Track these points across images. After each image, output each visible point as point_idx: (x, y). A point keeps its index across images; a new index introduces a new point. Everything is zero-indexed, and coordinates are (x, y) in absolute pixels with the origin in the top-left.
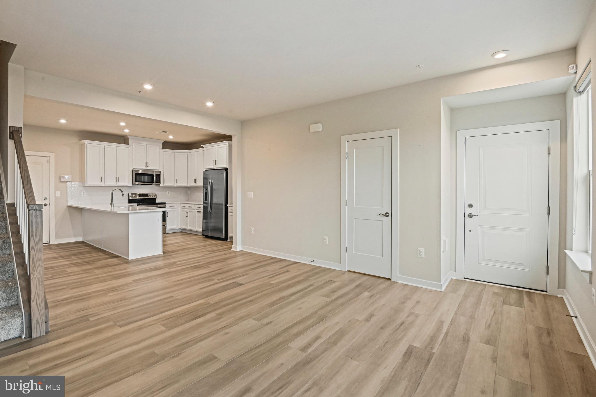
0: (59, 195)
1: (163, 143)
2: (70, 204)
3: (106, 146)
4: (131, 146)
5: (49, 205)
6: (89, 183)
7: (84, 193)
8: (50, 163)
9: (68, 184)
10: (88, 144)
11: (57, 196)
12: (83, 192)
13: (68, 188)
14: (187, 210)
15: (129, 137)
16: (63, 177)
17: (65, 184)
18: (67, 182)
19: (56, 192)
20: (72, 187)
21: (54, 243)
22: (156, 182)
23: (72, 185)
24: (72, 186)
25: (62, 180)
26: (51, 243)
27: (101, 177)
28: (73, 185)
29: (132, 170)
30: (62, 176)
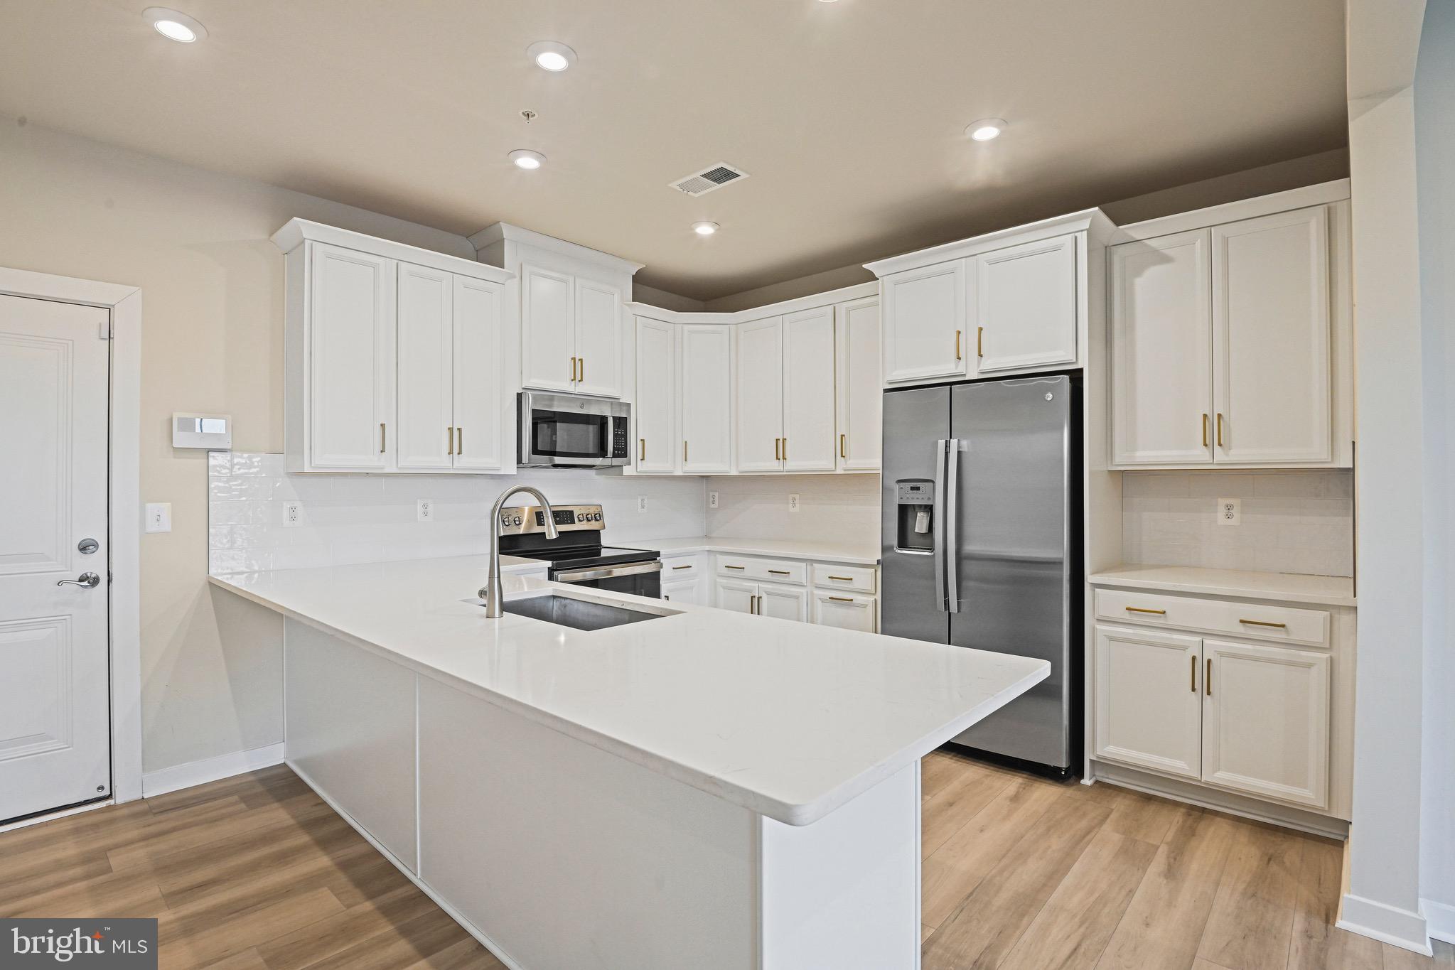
0: (166, 526)
1: (634, 277)
2: (220, 572)
3: (402, 265)
4: (512, 276)
5: (109, 581)
6: (321, 458)
7: (293, 509)
8: (116, 342)
9: (216, 460)
10: (317, 246)
11: (152, 527)
12: (287, 506)
13: (212, 486)
14: (756, 585)
15: (507, 232)
16: (187, 425)
17: (197, 462)
18: (209, 451)
19: (149, 506)
20: (234, 477)
21: (137, 796)
22: (614, 456)
23: (233, 466)
24: (236, 471)
25: (180, 440)
26: (120, 798)
27: (382, 425)
28: (242, 465)
29: (519, 396)
30: (180, 420)
